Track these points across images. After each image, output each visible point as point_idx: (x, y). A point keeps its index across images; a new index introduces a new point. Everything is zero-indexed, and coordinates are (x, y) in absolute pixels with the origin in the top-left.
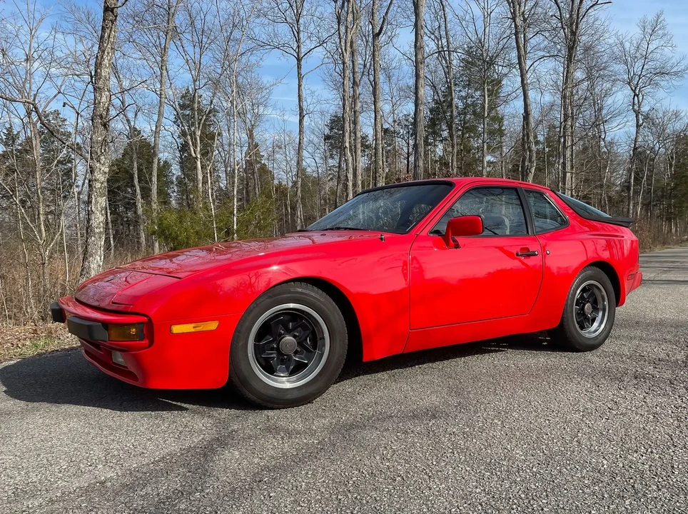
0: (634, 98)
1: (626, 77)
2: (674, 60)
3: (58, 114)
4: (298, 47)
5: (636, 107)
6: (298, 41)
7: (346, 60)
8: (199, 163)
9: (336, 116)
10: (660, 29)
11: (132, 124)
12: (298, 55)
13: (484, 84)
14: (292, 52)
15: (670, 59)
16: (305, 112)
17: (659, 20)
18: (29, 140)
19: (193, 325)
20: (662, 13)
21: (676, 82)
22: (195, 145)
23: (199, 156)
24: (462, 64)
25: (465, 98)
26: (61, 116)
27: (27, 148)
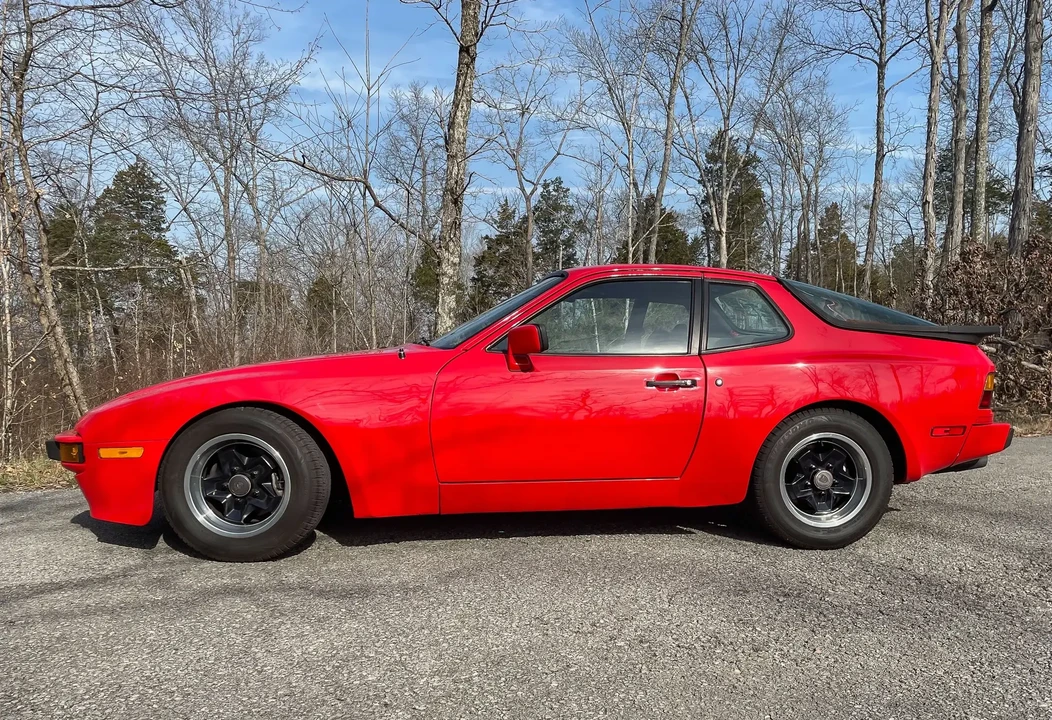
3: (561, 182)
4: (882, 45)
6: (881, 36)
7: (937, 60)
8: (724, 239)
11: (641, 189)
12: (880, 59)
14: (872, 55)
16: (886, 150)
18: (525, 219)
19: (119, 450)
22: (720, 214)
23: (724, 230)
26: (562, 185)
27: (522, 230)
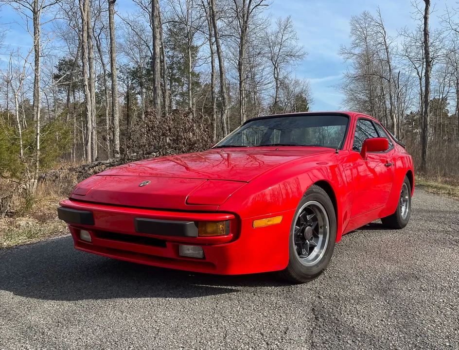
0: (274, 70)
1: (270, 55)
2: (297, 48)
5: (276, 76)
7: (85, 18)
9: (64, 61)
10: (289, 27)
12: (34, 9)
13: (189, 49)
14: (28, 6)
15: (295, 47)
17: (289, 21)
20: (290, 17)
21: (299, 61)
24: (169, 33)
25: (173, 57)
